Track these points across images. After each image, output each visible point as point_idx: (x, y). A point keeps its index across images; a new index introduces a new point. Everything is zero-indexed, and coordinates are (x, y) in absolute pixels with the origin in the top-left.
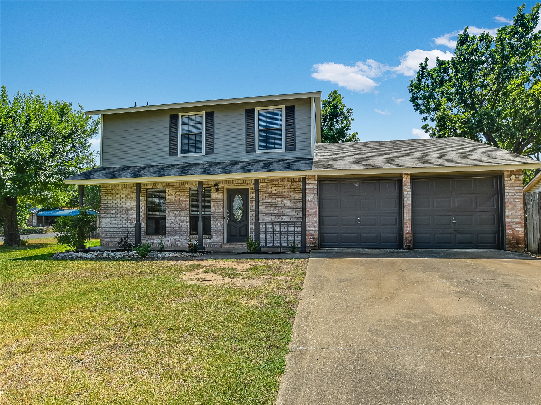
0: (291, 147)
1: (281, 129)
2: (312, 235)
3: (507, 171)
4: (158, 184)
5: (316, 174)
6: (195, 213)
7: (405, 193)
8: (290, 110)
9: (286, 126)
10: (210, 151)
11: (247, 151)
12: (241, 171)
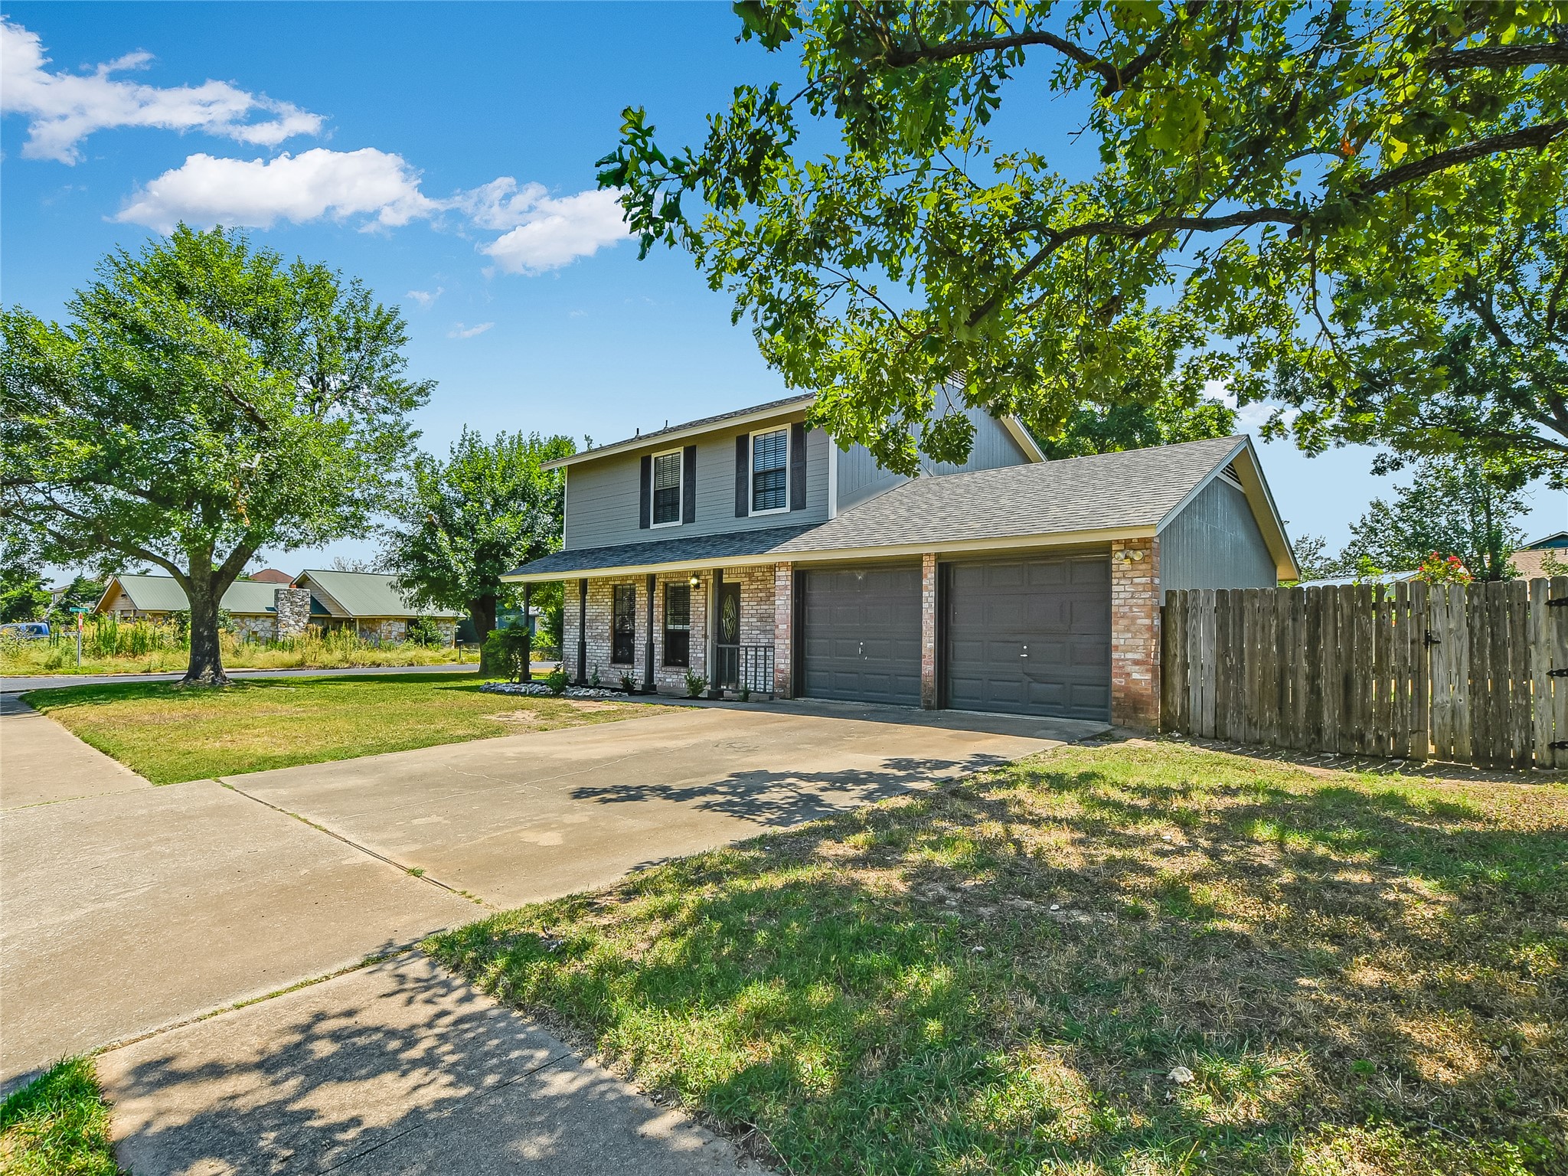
0: (799, 504)
1: (784, 469)
2: (782, 672)
3: (1118, 542)
4: (627, 577)
5: (790, 559)
6: (680, 627)
7: (925, 594)
8: (800, 432)
9: (792, 462)
10: (689, 518)
11: (737, 515)
12: (688, 556)
